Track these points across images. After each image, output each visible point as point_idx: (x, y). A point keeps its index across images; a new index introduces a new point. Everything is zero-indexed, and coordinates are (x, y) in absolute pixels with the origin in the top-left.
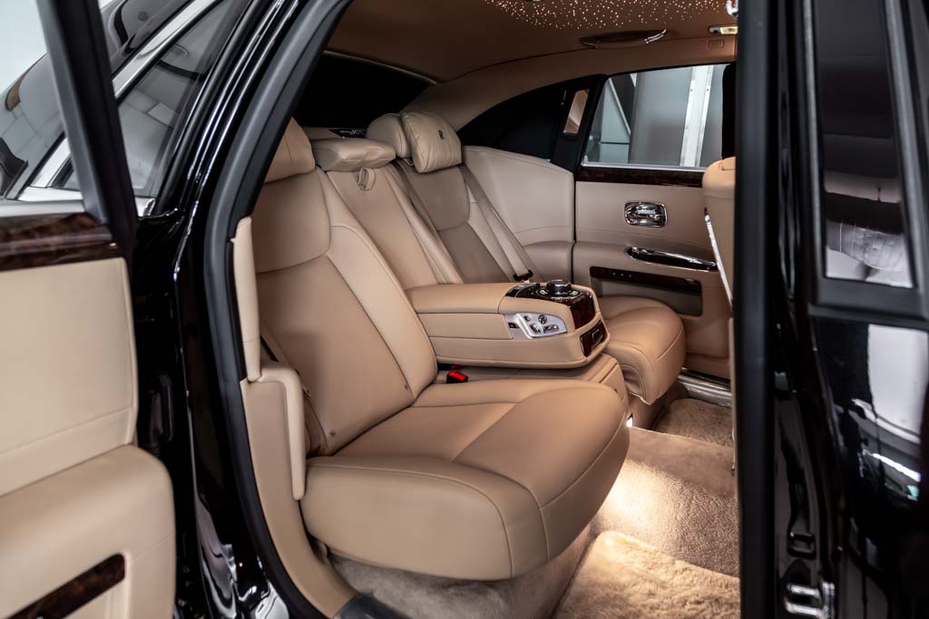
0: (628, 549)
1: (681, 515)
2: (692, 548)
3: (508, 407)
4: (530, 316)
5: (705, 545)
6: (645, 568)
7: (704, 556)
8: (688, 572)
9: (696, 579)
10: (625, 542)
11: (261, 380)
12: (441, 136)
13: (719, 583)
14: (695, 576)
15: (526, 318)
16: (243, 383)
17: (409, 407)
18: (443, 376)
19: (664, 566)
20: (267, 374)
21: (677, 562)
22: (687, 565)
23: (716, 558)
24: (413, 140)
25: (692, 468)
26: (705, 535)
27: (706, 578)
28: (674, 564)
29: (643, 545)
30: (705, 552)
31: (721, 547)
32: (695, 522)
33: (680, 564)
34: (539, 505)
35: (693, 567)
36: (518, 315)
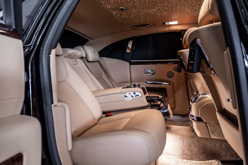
0: (169, 159)
1: (181, 146)
2: (186, 155)
3: (129, 119)
4: (130, 93)
5: (190, 154)
6: (176, 163)
7: (190, 157)
8: (188, 162)
9: (191, 163)
10: (167, 157)
11: (58, 105)
12: (94, 52)
13: (197, 163)
14: (190, 163)
15: (129, 94)
16: (52, 105)
17: (95, 125)
18: (104, 115)
19: (181, 162)
20: (59, 104)
21: (184, 160)
22: (187, 160)
23: (194, 157)
24: (87, 52)
25: (181, 132)
26: (189, 150)
27: (193, 163)
28: (183, 161)
29: (173, 157)
30: (190, 155)
31: (195, 153)
32: (186, 147)
33: (185, 161)
34: (155, 138)
35: (189, 161)
36: (127, 93)
